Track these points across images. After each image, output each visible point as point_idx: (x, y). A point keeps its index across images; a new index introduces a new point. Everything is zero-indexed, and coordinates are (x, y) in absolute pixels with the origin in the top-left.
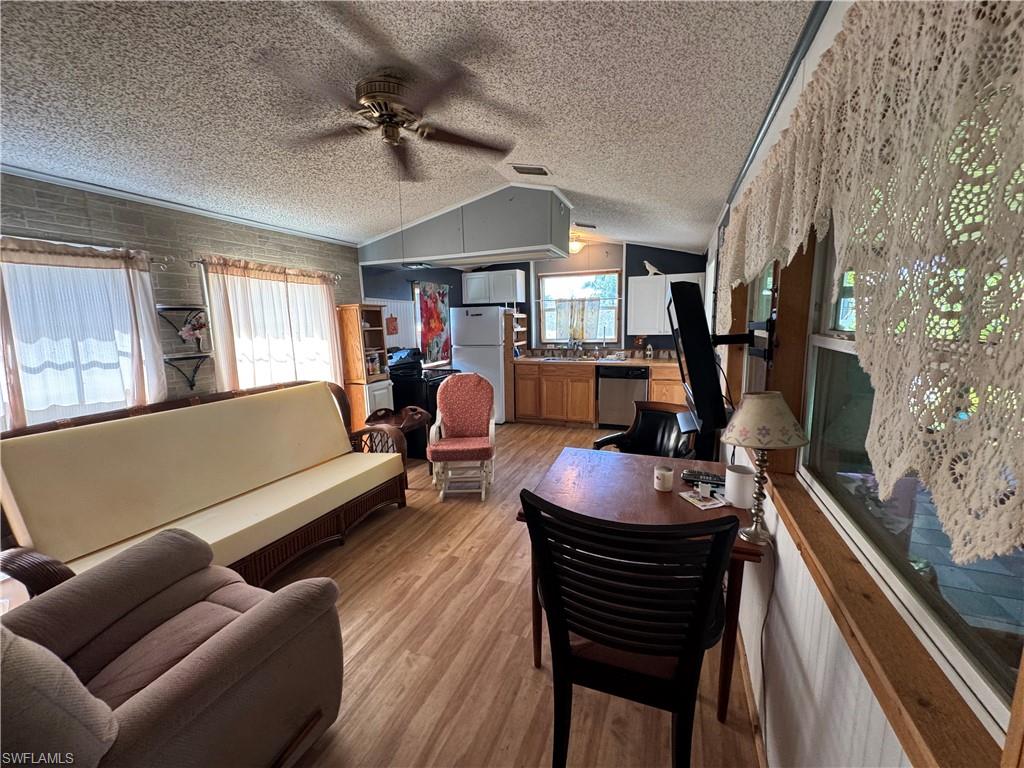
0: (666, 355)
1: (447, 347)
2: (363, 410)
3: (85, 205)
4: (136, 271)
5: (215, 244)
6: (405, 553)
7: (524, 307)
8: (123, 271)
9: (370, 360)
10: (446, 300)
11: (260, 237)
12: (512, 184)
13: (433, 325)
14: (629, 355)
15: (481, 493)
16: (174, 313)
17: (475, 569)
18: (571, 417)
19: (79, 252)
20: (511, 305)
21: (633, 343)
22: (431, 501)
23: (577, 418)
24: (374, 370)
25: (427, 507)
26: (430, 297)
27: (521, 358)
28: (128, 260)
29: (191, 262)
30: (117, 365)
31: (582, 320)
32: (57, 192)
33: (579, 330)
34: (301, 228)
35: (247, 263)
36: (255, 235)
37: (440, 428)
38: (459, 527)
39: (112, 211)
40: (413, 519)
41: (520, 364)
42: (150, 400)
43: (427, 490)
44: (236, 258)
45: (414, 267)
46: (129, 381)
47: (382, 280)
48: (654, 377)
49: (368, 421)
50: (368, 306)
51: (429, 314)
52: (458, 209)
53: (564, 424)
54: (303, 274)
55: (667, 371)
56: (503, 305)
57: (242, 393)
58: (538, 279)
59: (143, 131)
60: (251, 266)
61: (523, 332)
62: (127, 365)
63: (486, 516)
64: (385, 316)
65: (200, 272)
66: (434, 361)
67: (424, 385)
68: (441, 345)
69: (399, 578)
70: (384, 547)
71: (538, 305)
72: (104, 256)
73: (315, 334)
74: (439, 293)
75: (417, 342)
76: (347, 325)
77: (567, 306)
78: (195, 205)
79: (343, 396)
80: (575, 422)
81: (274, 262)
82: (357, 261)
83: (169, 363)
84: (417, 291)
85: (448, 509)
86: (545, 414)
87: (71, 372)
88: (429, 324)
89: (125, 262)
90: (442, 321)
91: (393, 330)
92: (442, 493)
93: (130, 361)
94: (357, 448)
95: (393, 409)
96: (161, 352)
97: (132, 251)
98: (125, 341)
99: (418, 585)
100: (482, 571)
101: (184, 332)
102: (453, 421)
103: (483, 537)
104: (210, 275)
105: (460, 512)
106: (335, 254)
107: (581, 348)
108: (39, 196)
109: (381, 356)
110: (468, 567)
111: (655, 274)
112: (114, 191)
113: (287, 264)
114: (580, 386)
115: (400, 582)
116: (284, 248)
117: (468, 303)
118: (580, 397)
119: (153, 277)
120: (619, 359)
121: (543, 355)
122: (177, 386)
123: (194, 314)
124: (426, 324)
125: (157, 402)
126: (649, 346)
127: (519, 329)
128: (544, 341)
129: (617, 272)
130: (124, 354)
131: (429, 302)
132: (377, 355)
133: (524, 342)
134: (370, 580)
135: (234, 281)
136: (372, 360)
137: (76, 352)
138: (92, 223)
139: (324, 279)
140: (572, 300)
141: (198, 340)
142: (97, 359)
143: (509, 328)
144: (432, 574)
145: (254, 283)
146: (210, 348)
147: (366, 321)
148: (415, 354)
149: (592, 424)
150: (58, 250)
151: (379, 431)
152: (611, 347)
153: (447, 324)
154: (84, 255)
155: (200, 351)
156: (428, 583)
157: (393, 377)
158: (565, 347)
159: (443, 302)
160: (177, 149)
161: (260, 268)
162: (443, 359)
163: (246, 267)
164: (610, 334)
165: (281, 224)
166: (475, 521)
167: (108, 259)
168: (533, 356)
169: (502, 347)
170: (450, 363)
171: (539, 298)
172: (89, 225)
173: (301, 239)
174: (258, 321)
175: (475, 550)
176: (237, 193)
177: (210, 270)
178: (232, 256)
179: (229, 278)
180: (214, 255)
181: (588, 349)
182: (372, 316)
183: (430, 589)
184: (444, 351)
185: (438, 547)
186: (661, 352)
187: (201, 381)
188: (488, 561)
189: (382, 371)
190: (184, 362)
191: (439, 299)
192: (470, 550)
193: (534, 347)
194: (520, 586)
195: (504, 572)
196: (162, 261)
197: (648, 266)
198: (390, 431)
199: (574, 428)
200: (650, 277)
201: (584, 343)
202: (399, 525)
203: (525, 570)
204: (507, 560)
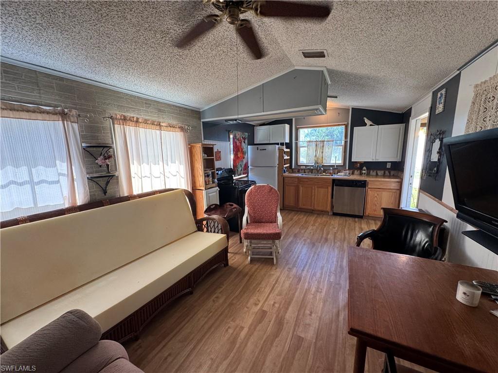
0: (374, 173)
1: (246, 167)
2: (203, 204)
3: (37, 80)
4: (70, 123)
5: (120, 107)
6: (231, 304)
7: (289, 145)
8: (61, 122)
9: (207, 176)
10: (246, 141)
11: (146, 103)
12: (296, 68)
13: (239, 156)
14: (351, 173)
15: (273, 259)
16: (95, 149)
17: (280, 323)
18: (316, 208)
19: (31, 109)
20: (282, 144)
21: (354, 166)
22: (243, 262)
23: (320, 208)
24: (209, 181)
25: (241, 268)
26: (238, 139)
27: (287, 174)
28: (64, 116)
29: (104, 118)
30: (58, 182)
31: (322, 152)
32: (18, 70)
33: (320, 158)
34: (170, 99)
35: (138, 119)
36: (143, 102)
37: (247, 218)
38: (263, 284)
39: (54, 85)
40: (233, 276)
41: (288, 177)
42: (79, 202)
43: (240, 254)
44: (132, 116)
45: (231, 122)
46: (66, 192)
47: (213, 130)
48: (369, 187)
49: (206, 212)
50: (206, 144)
51: (237, 150)
52: (260, 85)
53: (311, 212)
54: (171, 126)
55: (378, 183)
56: (278, 144)
57: (134, 197)
58: (297, 130)
59: (63, 21)
60: (140, 120)
61: (288, 159)
62: (65, 182)
63: (279, 277)
64: (215, 150)
65: (110, 124)
66: (239, 175)
67: (236, 190)
68: (243, 166)
69: (229, 328)
70: (217, 297)
71: (296, 144)
72: (48, 113)
73: (177, 162)
74: (243, 137)
75: (231, 165)
76: (194, 156)
77: (314, 144)
78: (107, 82)
79: (192, 197)
80: (319, 211)
81: (154, 119)
82: (200, 119)
83: (91, 179)
84: (231, 136)
85: (253, 270)
86: (301, 206)
87: (28, 187)
88: (237, 155)
89: (62, 117)
90: (244, 153)
91: (219, 159)
92: (249, 258)
93: (67, 179)
94: (200, 229)
95: (219, 204)
96: (85, 173)
97: (66, 110)
98: (63, 167)
99: (243, 334)
100: (285, 325)
101: (100, 161)
102: (255, 213)
103: (280, 294)
104: (116, 126)
105: (262, 272)
106: (188, 114)
107: (322, 169)
108: (4, 73)
109: (213, 173)
110: (275, 321)
111: (371, 125)
112: (55, 72)
113: (161, 120)
114: (322, 191)
115: (231, 331)
116: (160, 110)
117: (257, 143)
118: (322, 197)
119: (80, 127)
120: (345, 175)
121: (299, 172)
122: (96, 194)
123: (106, 149)
124: (236, 155)
125: (83, 204)
126: (365, 168)
127: (286, 157)
128: (299, 164)
129: (344, 124)
130: (63, 175)
131: (238, 142)
132: (210, 173)
133: (288, 165)
134: (210, 328)
135: (130, 130)
136: (208, 176)
137: (30, 174)
138: (42, 91)
139: (182, 129)
140: (316, 141)
141: (108, 165)
142: (44, 178)
143: (281, 157)
144: (251, 325)
145: (142, 131)
146: (116, 170)
147: (205, 153)
148: (230, 172)
149: (329, 212)
150: (16, 108)
151: (213, 219)
152: (340, 168)
153: (246, 155)
154: (34, 112)
155: (109, 172)
156: (250, 334)
157: (219, 185)
158: (312, 168)
159: (245, 142)
160: (89, 38)
161: (146, 122)
162: (244, 174)
163: (137, 121)
164: (339, 160)
165: (157, 96)
166: (272, 280)
167: (51, 115)
168: (293, 172)
169: (277, 168)
170: (247, 176)
171: (297, 140)
172: (39, 93)
173: (169, 105)
174: (144, 154)
175: (277, 305)
176: (131, 74)
177: (116, 123)
178: (129, 115)
179: (127, 128)
180: (118, 114)
181: (326, 169)
182: (208, 151)
183: (252, 340)
184: (244, 170)
185: (252, 301)
186: (372, 171)
187: (110, 190)
188: (287, 316)
189: (213, 182)
190: (101, 179)
191: (243, 141)
192: (273, 305)
193: (293, 167)
194: (315, 343)
195: (301, 329)
196: (86, 117)
197: (366, 120)
198: (219, 219)
199: (318, 214)
200: (367, 127)
201: (323, 166)
202: (225, 280)
203: (315, 327)
204: (301, 316)
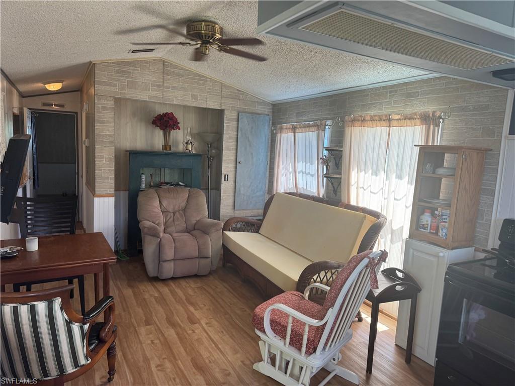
17: (173, 324)
83: (327, 179)
100: (168, 325)
103: (199, 340)
175: (190, 332)
192: (193, 331)
195: (153, 329)
203: (141, 335)
204: (160, 335)
